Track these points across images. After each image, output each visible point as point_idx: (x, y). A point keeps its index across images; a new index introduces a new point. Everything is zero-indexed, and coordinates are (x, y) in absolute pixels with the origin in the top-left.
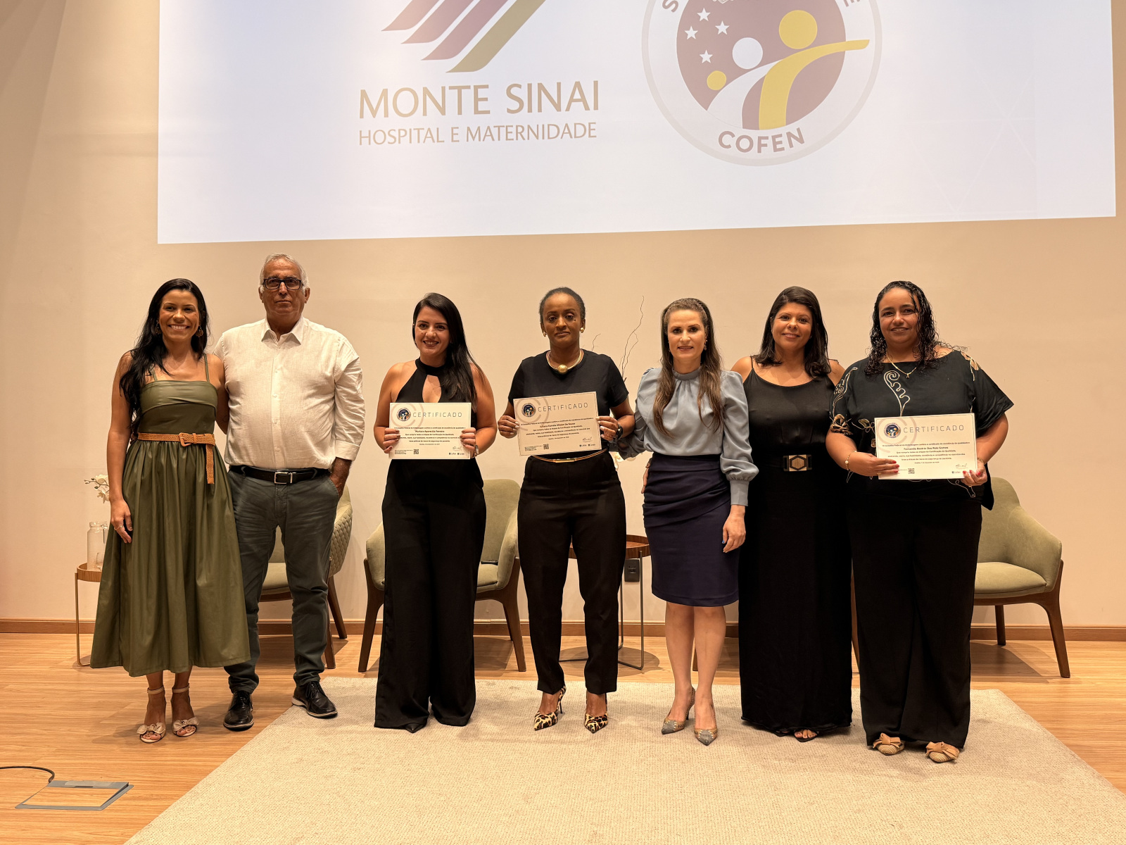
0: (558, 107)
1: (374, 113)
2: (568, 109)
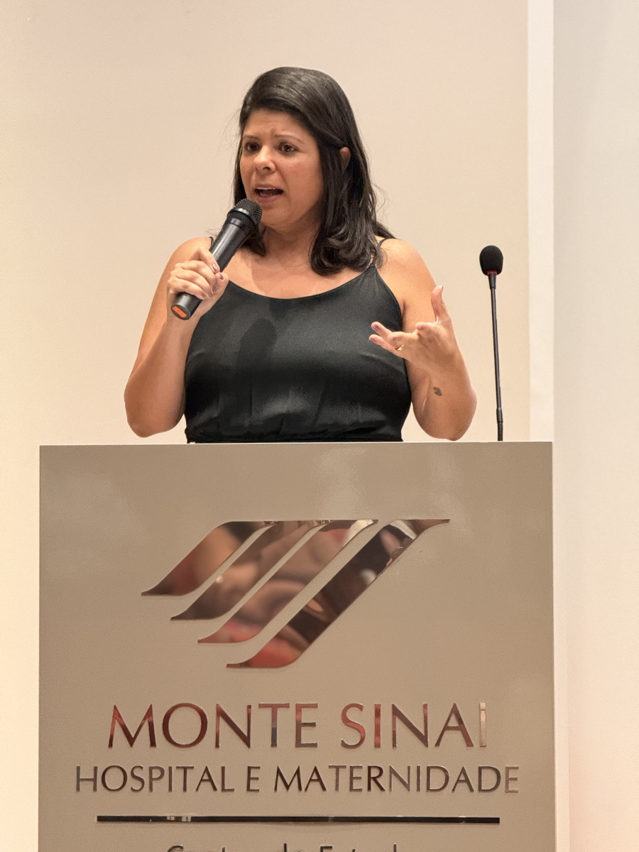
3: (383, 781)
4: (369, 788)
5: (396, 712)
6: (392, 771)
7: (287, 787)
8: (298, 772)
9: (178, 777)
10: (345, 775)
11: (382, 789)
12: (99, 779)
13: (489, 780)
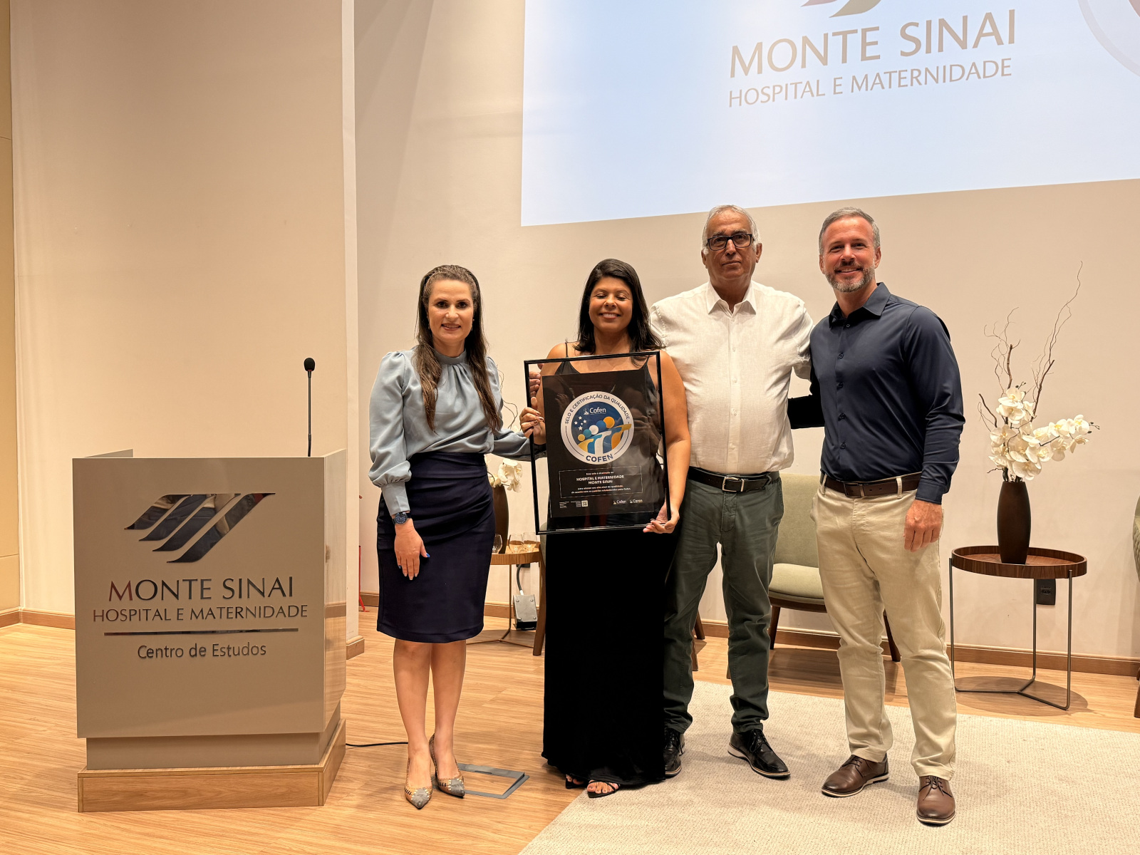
0: (963, 45)
1: (746, 70)
2: (976, 46)
3: (243, 613)
4: (236, 617)
5: (249, 582)
6: (247, 609)
7: (197, 617)
8: (202, 611)
9: (143, 614)
10: (224, 611)
11: (242, 617)
12: (105, 616)
13: (293, 611)
